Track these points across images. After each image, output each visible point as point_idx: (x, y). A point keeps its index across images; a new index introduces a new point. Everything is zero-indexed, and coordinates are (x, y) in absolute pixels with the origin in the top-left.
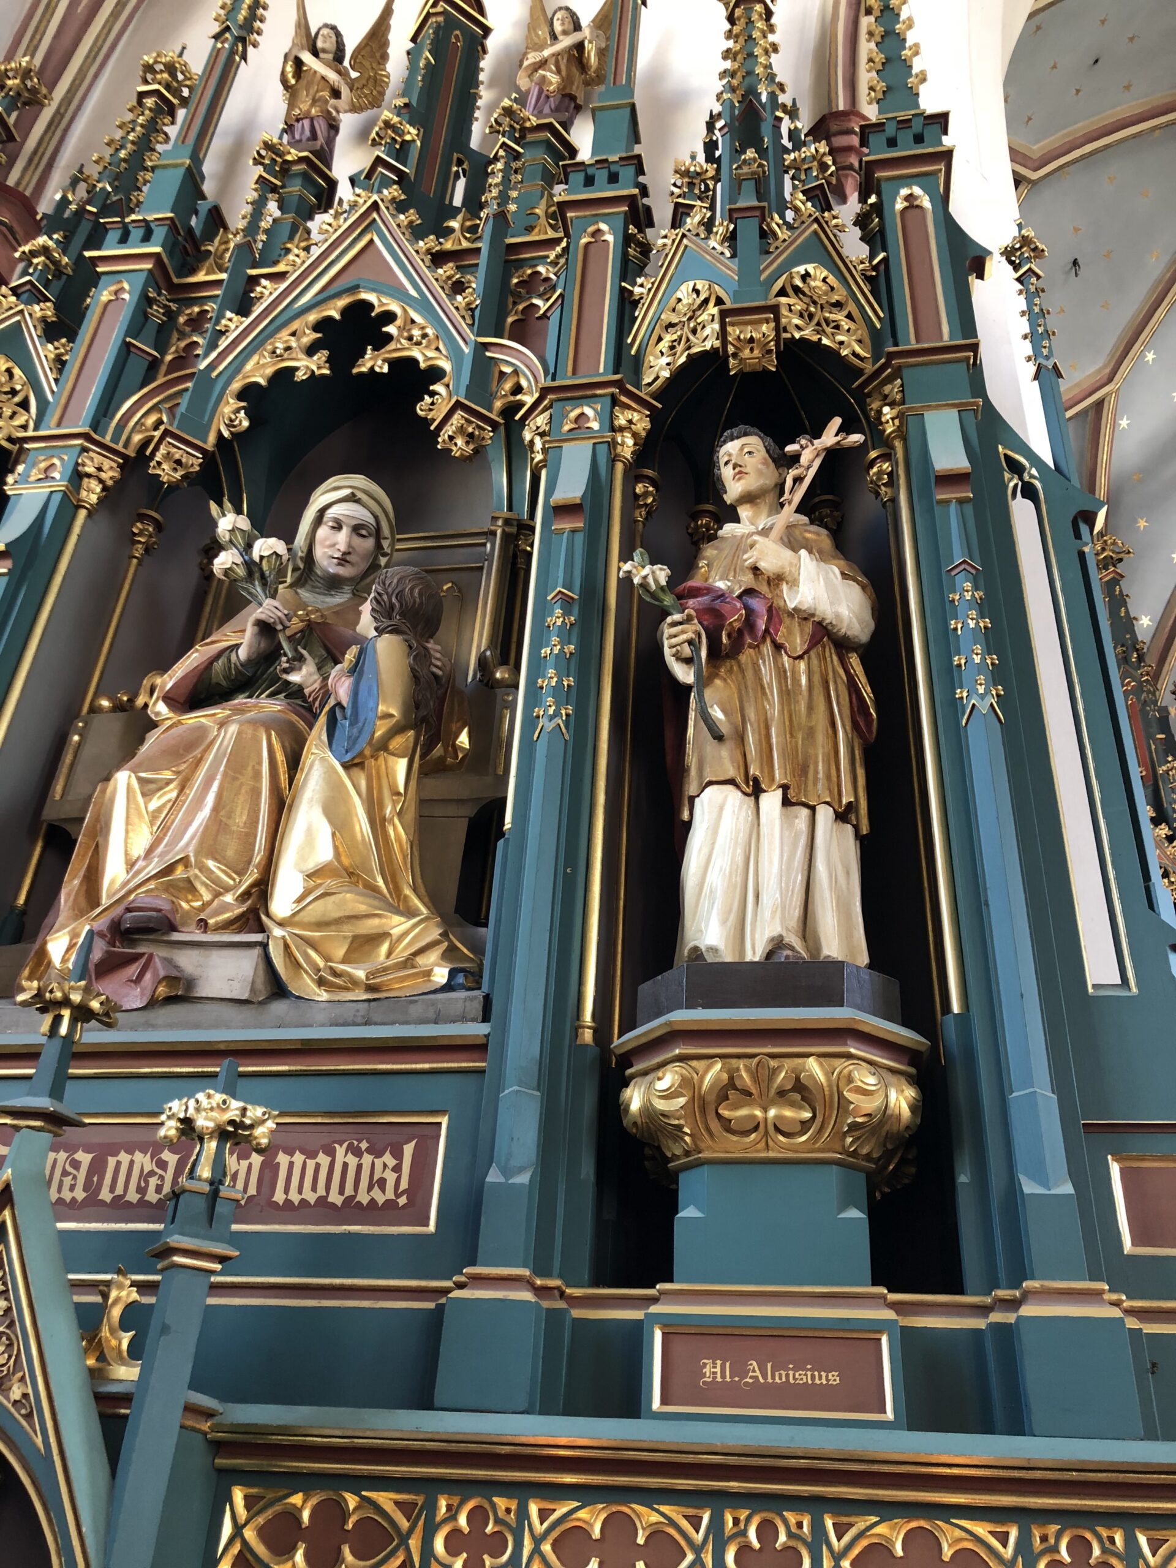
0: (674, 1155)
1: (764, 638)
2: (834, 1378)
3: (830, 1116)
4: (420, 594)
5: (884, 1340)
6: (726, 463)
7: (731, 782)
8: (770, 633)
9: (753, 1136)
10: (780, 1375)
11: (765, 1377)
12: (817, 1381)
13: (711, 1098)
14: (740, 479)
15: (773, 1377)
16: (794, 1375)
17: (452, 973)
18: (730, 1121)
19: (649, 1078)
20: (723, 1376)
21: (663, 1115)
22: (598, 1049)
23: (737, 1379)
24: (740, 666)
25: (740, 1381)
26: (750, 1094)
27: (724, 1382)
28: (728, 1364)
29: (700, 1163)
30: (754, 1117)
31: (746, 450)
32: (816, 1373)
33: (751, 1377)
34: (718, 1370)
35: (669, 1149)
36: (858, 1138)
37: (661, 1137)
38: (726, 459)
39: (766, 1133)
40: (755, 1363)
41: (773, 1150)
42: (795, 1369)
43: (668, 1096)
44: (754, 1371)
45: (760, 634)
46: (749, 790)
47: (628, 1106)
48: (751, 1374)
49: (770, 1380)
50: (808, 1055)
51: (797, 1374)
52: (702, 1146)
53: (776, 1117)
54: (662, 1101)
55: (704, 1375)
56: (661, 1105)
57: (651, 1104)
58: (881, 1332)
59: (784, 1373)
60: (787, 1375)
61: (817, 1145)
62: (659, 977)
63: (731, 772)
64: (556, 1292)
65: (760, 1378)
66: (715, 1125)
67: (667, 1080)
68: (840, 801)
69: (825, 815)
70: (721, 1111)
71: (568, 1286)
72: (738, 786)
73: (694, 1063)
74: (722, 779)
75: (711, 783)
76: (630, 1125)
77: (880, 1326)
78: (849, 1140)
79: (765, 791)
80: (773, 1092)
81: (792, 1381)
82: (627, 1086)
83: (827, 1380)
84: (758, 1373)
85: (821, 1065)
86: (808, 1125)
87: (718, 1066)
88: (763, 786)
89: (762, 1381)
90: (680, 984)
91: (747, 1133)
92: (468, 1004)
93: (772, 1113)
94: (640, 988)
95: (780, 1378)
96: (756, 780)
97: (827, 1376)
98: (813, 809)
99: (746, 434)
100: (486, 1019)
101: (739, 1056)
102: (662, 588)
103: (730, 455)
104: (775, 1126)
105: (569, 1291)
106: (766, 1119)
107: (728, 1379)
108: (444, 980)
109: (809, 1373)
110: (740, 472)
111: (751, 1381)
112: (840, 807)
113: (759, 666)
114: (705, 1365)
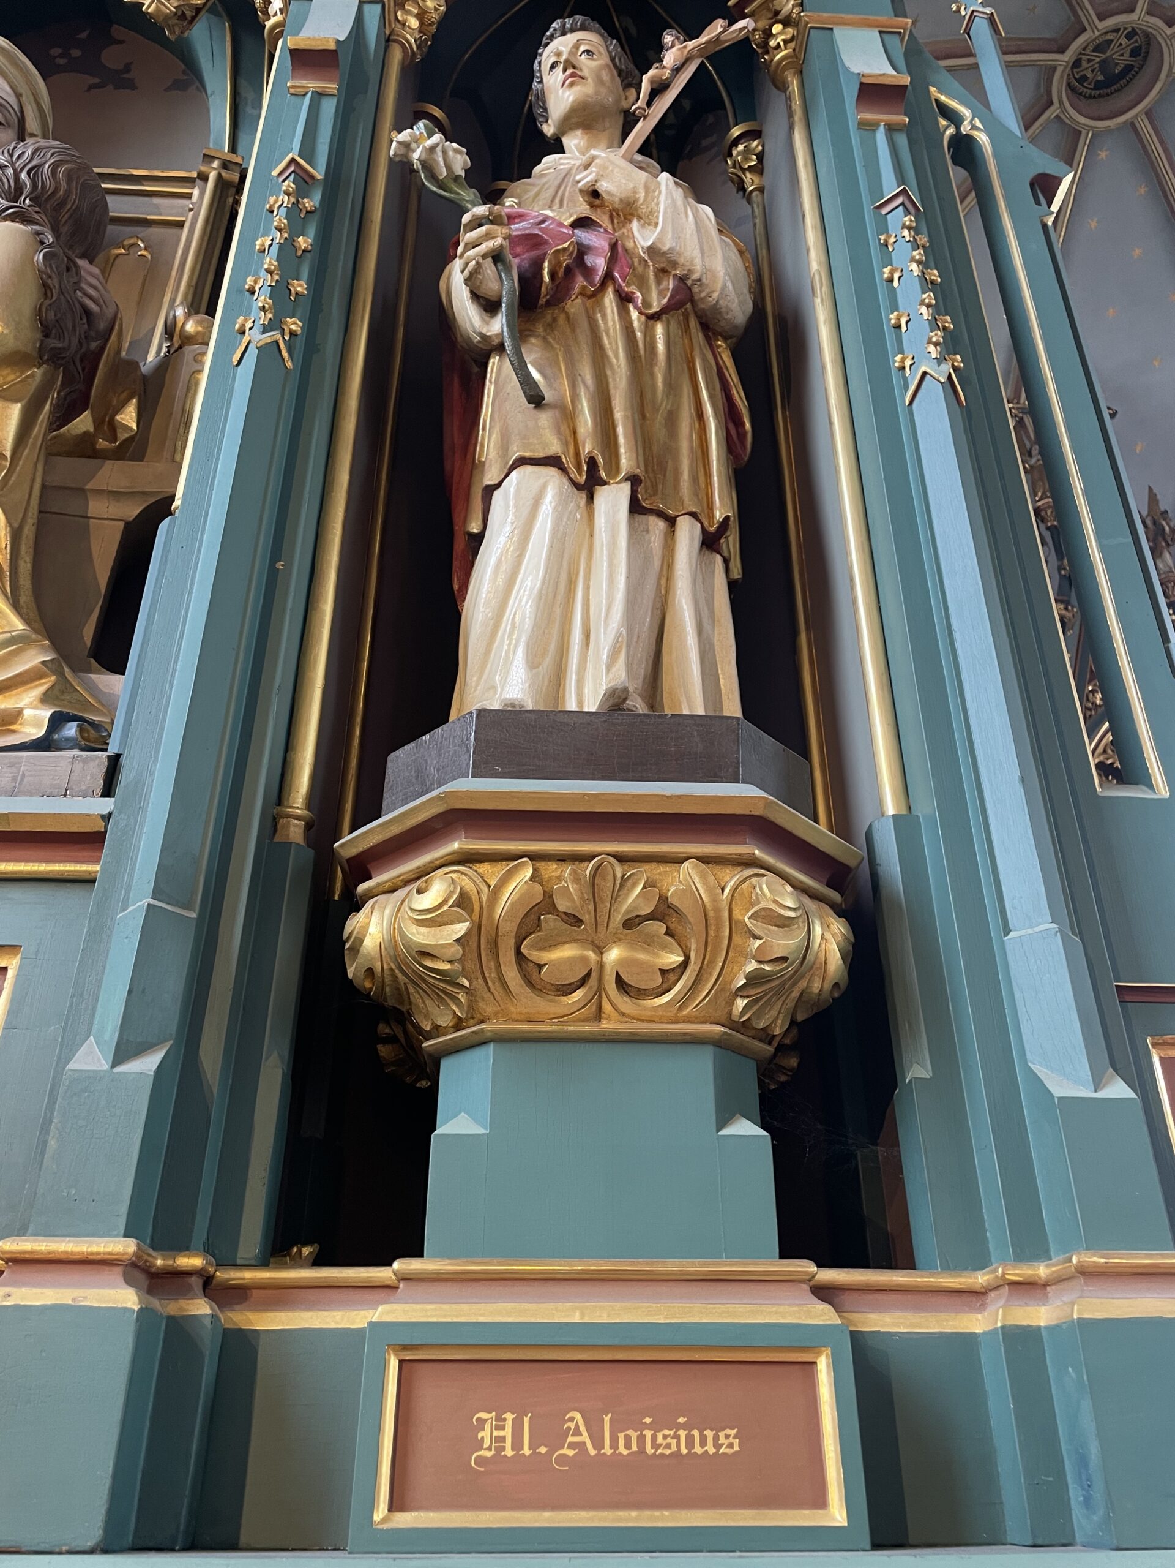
0: (437, 1027)
1: (603, 285)
2: (729, 1442)
3: (712, 962)
4: (69, 176)
5: (823, 1365)
6: (553, 66)
7: (553, 461)
8: (613, 279)
9: (578, 995)
10: (628, 1439)
11: (598, 1444)
12: (698, 1450)
13: (509, 929)
14: (572, 84)
15: (614, 1445)
16: (654, 1438)
17: (57, 721)
18: (540, 967)
19: (401, 893)
20: (517, 1444)
21: (424, 954)
22: (311, 853)
23: (543, 1450)
24: (568, 318)
25: (549, 1454)
26: (578, 921)
27: (518, 1457)
28: (526, 1420)
29: (479, 1042)
30: (584, 959)
31: (582, 48)
32: (696, 1433)
33: (572, 1446)
34: (508, 1433)
35: (427, 1016)
36: (756, 1001)
37: (416, 998)
38: (553, 59)
39: (600, 990)
40: (578, 1416)
41: (609, 1018)
42: (656, 1427)
43: (433, 919)
44: (577, 1432)
45: (598, 278)
46: (582, 479)
47: (360, 941)
48: (570, 1439)
49: (607, 1450)
50: (680, 860)
51: (660, 1436)
52: (489, 1009)
53: (621, 962)
54: (423, 930)
55: (480, 1445)
56: (421, 936)
57: (403, 935)
58: (816, 1349)
59: (634, 1435)
60: (641, 1439)
61: (685, 1012)
62: (427, 736)
63: (554, 447)
64: (196, 1282)
65: (589, 1446)
66: (512, 974)
67: (435, 893)
68: (711, 516)
69: (687, 533)
70: (524, 950)
71: (220, 1265)
72: (563, 469)
73: (484, 868)
74: (540, 454)
75: (522, 461)
76: (361, 974)
77: (810, 1340)
78: (741, 1003)
79: (605, 483)
80: (618, 918)
81: (650, 1451)
82: (358, 909)
83: (717, 1446)
84: (585, 1437)
85: (703, 876)
86: (672, 977)
87: (528, 872)
88: (603, 474)
89: (592, 1452)
90: (464, 743)
91: (568, 989)
92: (78, 766)
93: (614, 954)
94: (392, 757)
95: (628, 1446)
96: (592, 462)
97: (716, 1438)
98: (671, 521)
99: (583, 28)
100: (108, 791)
101: (562, 859)
102: (457, 178)
103: (559, 54)
104: (619, 980)
105: (222, 1275)
106: (601, 966)
107: (526, 1451)
108: (41, 732)
109: (682, 1434)
110: (572, 75)
111: (571, 1453)
112: (711, 525)
113: (596, 321)
114: (482, 1422)
